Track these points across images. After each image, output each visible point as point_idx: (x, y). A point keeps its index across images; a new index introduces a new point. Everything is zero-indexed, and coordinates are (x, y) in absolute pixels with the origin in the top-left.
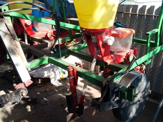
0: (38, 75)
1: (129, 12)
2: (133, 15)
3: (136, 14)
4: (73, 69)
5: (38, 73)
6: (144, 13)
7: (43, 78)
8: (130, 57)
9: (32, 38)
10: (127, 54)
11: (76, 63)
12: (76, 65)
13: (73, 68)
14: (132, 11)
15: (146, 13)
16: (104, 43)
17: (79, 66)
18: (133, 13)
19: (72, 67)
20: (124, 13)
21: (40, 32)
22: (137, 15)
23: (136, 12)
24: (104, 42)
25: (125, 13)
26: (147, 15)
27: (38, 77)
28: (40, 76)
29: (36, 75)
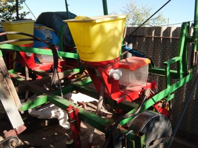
0: (44, 116)
1: (152, 35)
2: (157, 39)
3: (160, 38)
4: (73, 111)
5: (43, 113)
6: (170, 36)
7: (50, 119)
8: (145, 92)
9: (34, 71)
10: (143, 88)
11: (78, 103)
12: (78, 105)
13: (73, 109)
14: (155, 35)
15: (171, 36)
16: (109, 78)
17: (82, 106)
18: (156, 37)
19: (72, 107)
20: (145, 37)
21: (44, 64)
22: (162, 39)
23: (159, 35)
24: (110, 76)
25: (147, 37)
26: (173, 38)
27: (44, 118)
28: (46, 117)
29: (41, 115)
